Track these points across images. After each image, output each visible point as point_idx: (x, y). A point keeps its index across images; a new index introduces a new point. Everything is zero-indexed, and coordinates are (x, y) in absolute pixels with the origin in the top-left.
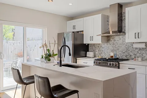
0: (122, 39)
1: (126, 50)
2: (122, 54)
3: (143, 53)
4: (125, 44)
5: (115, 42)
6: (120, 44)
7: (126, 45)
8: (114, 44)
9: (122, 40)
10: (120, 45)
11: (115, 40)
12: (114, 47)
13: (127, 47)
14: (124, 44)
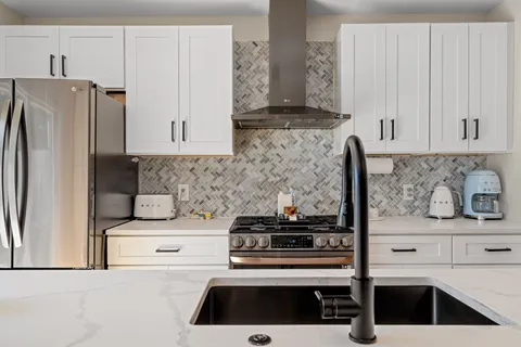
0: (300, 141)
1: (314, 183)
2: (302, 198)
3: (375, 192)
4: (313, 162)
5: (273, 151)
6: (294, 161)
7: (315, 164)
8: (265, 160)
9: (301, 146)
10: (293, 166)
11: (270, 145)
12: (267, 171)
13: (318, 171)
14: (310, 160)
